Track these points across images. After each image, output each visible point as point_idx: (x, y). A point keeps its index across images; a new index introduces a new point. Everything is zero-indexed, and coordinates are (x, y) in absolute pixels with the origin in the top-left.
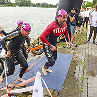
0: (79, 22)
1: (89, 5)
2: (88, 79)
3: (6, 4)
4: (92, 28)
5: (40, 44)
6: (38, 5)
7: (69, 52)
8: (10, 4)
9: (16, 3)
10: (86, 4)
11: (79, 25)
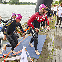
0: (50, 14)
1: (57, 3)
2: (56, 51)
3: (3, 3)
4: (59, 18)
5: (25, 28)
6: (24, 3)
7: (44, 34)
8: (6, 3)
9: (10, 2)
10: (54, 2)
11: (50, 16)
